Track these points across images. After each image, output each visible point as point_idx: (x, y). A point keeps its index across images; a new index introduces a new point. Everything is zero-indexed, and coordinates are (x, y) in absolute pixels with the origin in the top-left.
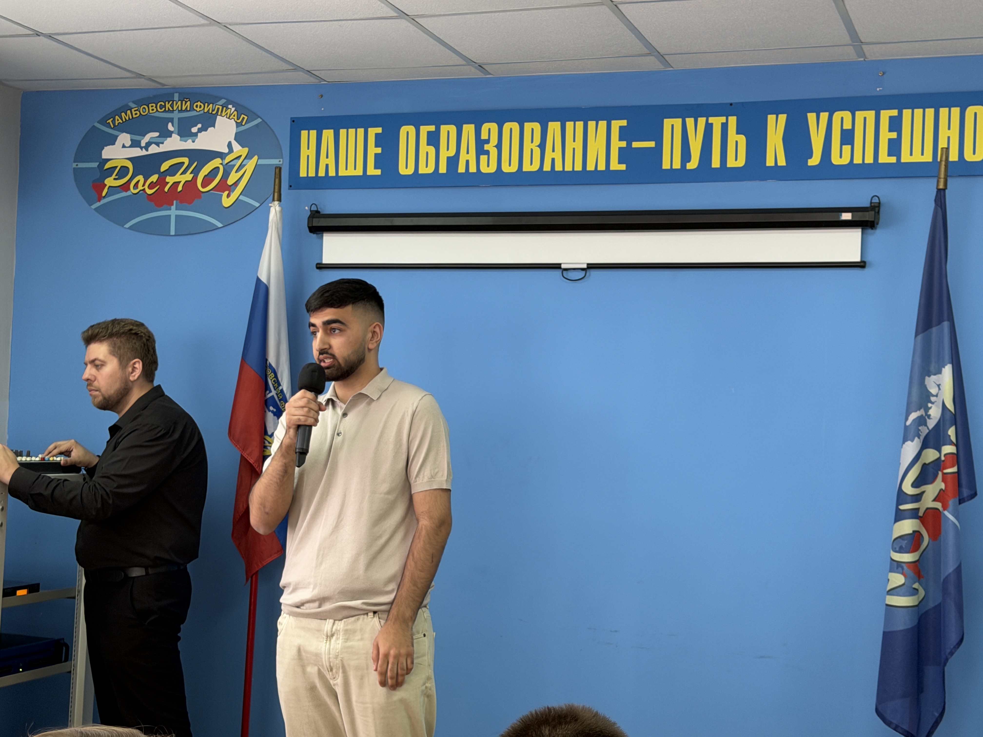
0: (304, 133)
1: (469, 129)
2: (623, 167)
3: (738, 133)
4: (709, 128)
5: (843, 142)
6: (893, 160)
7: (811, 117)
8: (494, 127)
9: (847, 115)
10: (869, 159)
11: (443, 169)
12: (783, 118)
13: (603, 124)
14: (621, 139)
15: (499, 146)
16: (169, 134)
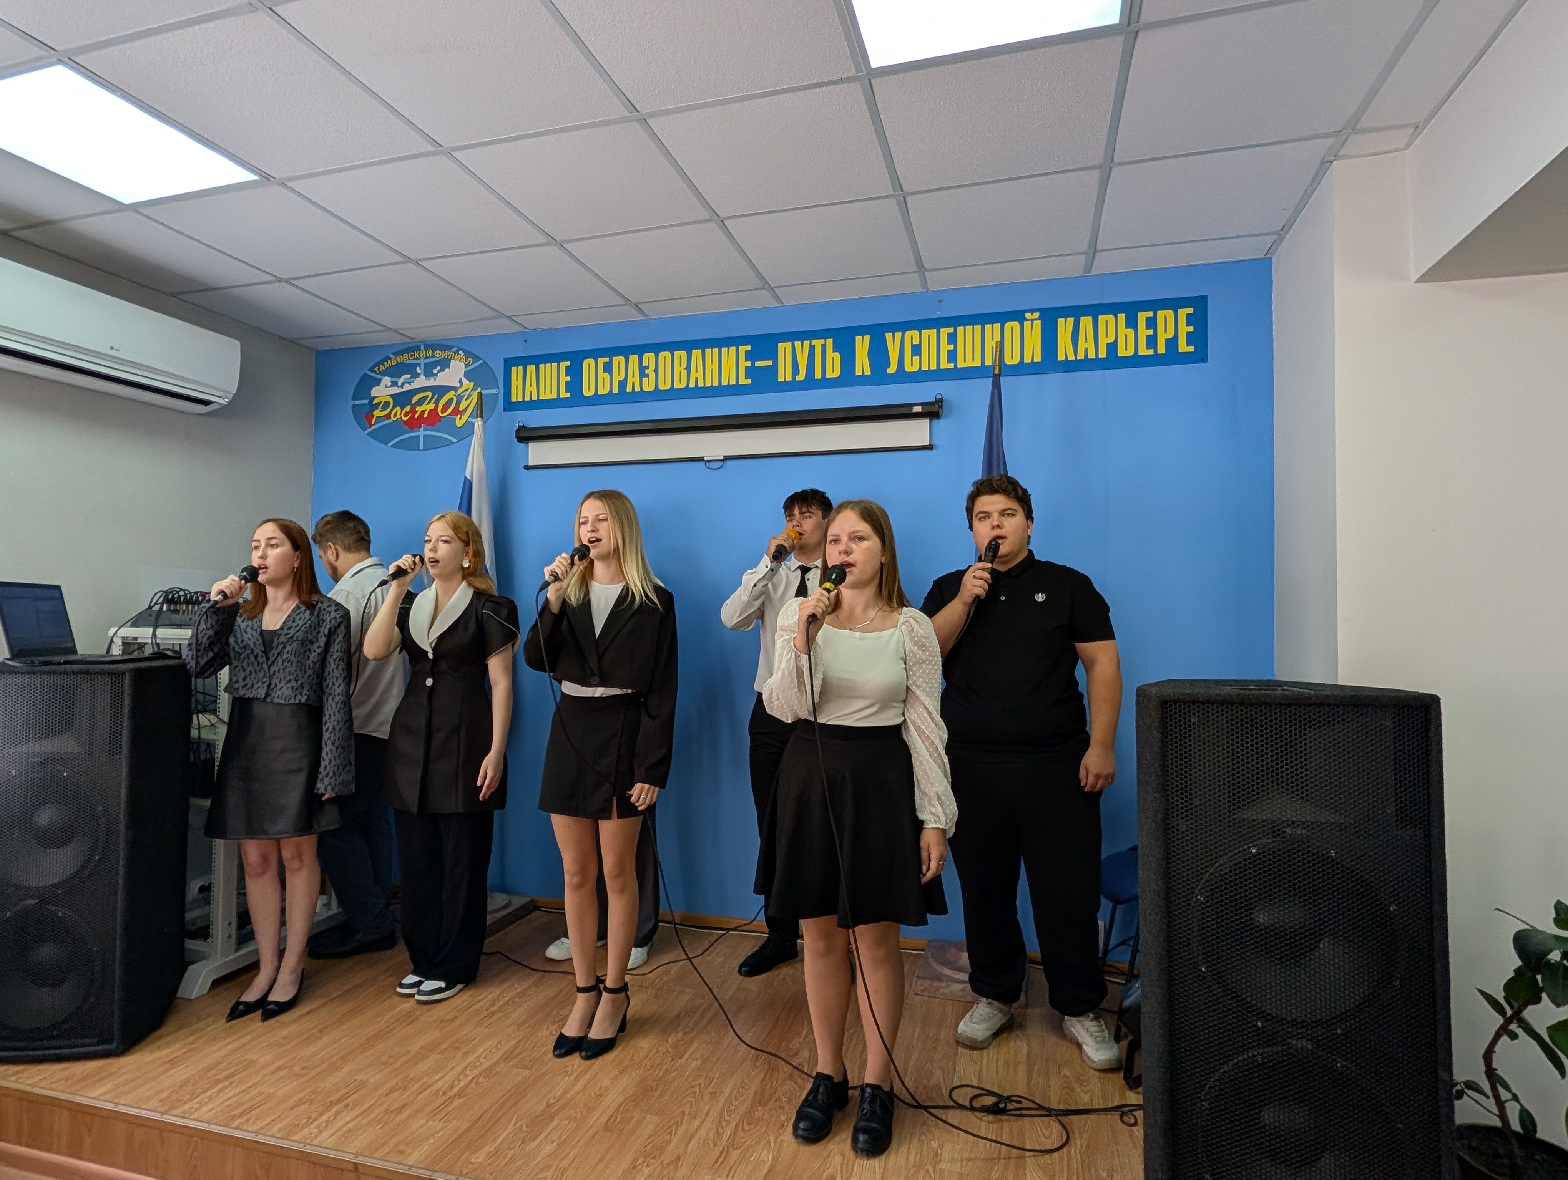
0: (514, 369)
1: (634, 358)
2: (749, 381)
3: (834, 351)
4: (812, 349)
5: (913, 354)
6: (952, 366)
7: (889, 336)
8: (652, 355)
9: (915, 333)
10: (934, 367)
11: (615, 390)
12: (867, 338)
13: (733, 349)
14: (746, 361)
15: (656, 371)
16: (418, 375)
